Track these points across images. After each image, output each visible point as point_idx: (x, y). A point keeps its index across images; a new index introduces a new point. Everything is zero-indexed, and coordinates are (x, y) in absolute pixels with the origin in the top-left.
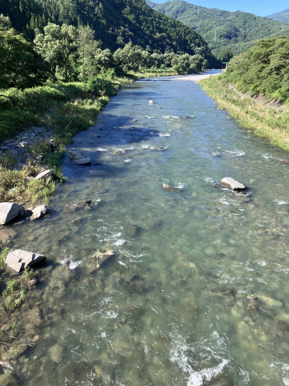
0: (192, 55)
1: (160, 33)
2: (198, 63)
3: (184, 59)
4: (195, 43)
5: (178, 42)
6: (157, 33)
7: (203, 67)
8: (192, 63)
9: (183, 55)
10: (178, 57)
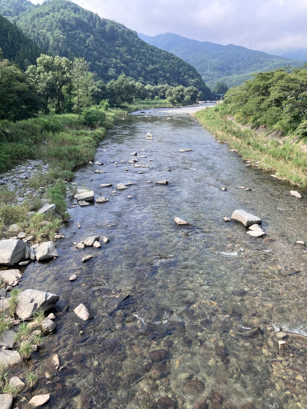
0: (186, 87)
1: (153, 65)
2: (193, 95)
3: (179, 91)
4: (188, 75)
5: (171, 74)
6: (150, 65)
7: (197, 99)
8: (186, 94)
9: (177, 87)
10: (172, 89)
